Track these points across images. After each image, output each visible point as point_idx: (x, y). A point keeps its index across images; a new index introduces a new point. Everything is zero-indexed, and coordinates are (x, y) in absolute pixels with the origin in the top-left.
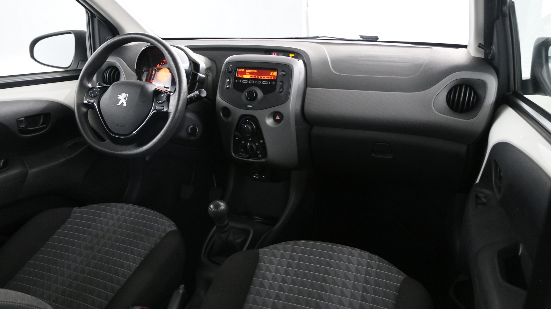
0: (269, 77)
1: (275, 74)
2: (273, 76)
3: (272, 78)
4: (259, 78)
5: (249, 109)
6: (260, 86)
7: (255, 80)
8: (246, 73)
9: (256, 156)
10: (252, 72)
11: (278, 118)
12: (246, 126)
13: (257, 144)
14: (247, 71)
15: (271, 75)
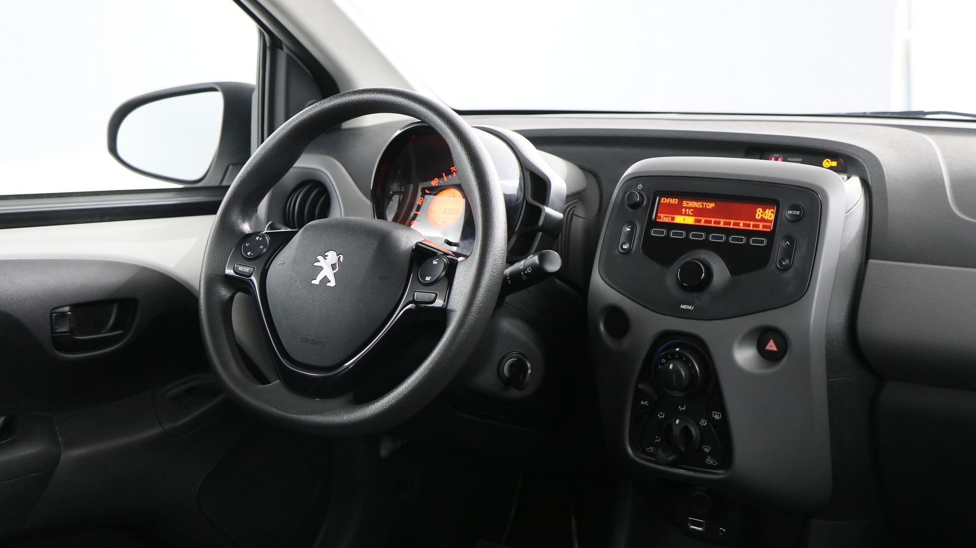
0: (752, 223)
1: (769, 214)
2: (763, 220)
3: (761, 228)
4: (722, 225)
5: (686, 315)
6: (723, 250)
7: (708, 230)
8: (683, 210)
9: (698, 461)
10: (701, 207)
11: (771, 346)
12: (671, 366)
13: (703, 423)
14: (685, 203)
15: (757, 217)
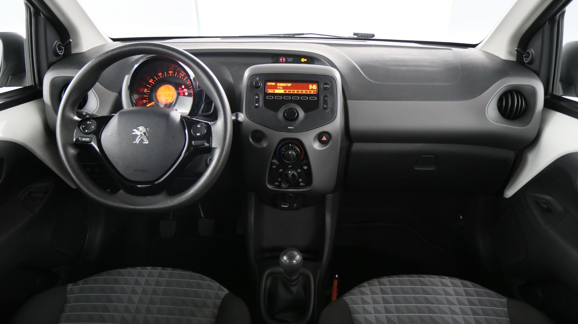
0: (308, 91)
1: (315, 87)
2: (312, 89)
3: (312, 93)
4: (296, 92)
5: (290, 131)
6: (300, 103)
7: (292, 95)
8: (278, 87)
10: (286, 85)
11: (324, 138)
12: (290, 152)
13: (299, 171)
14: (278, 84)
15: (310, 88)
